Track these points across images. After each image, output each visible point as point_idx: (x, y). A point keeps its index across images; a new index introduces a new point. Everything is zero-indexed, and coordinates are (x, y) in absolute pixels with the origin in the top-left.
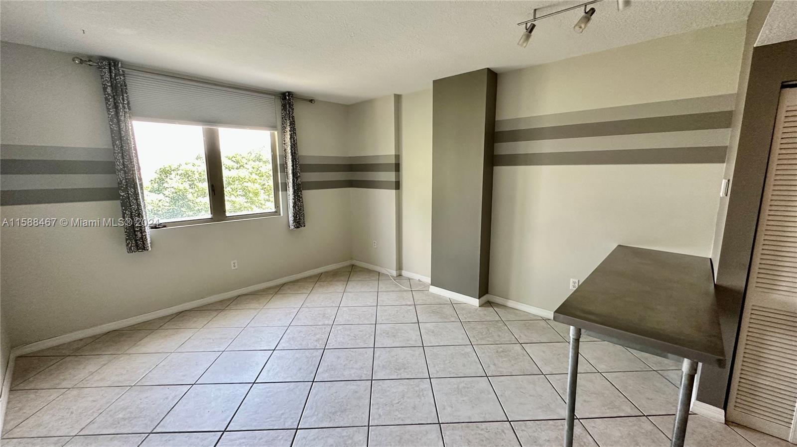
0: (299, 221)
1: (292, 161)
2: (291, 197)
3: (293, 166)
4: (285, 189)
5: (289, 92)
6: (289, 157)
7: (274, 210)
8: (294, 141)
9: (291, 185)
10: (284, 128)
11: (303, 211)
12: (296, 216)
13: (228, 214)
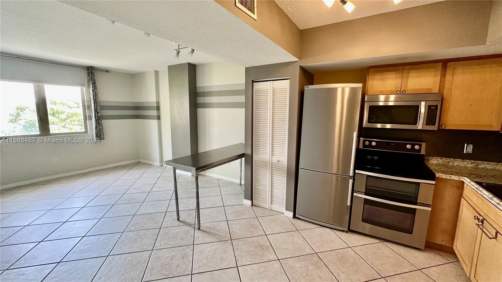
2: (94, 123)
3: (94, 106)
4: (90, 118)
5: (91, 67)
6: (92, 101)
7: (84, 130)
8: (95, 93)
9: (94, 117)
10: (89, 86)
11: (103, 131)
12: (98, 134)
13: (51, 132)
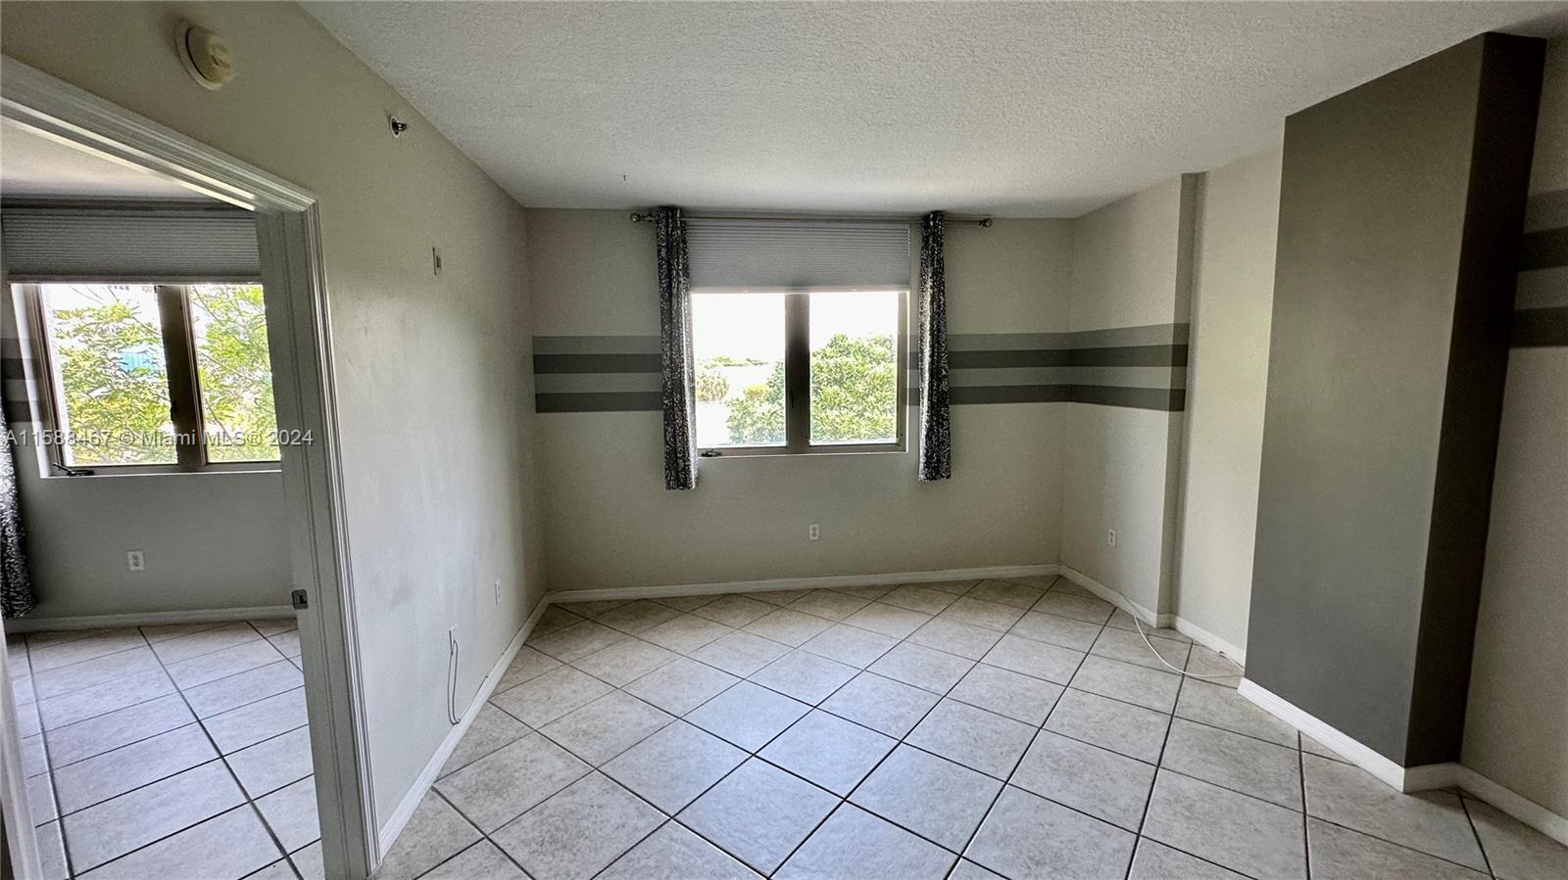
0: (938, 464)
1: (932, 346)
2: (924, 417)
3: (932, 356)
4: (917, 402)
5: (936, 213)
6: (928, 338)
7: (893, 440)
8: (939, 307)
9: (926, 394)
10: (923, 282)
11: (949, 446)
12: (932, 455)
13: (812, 443)
